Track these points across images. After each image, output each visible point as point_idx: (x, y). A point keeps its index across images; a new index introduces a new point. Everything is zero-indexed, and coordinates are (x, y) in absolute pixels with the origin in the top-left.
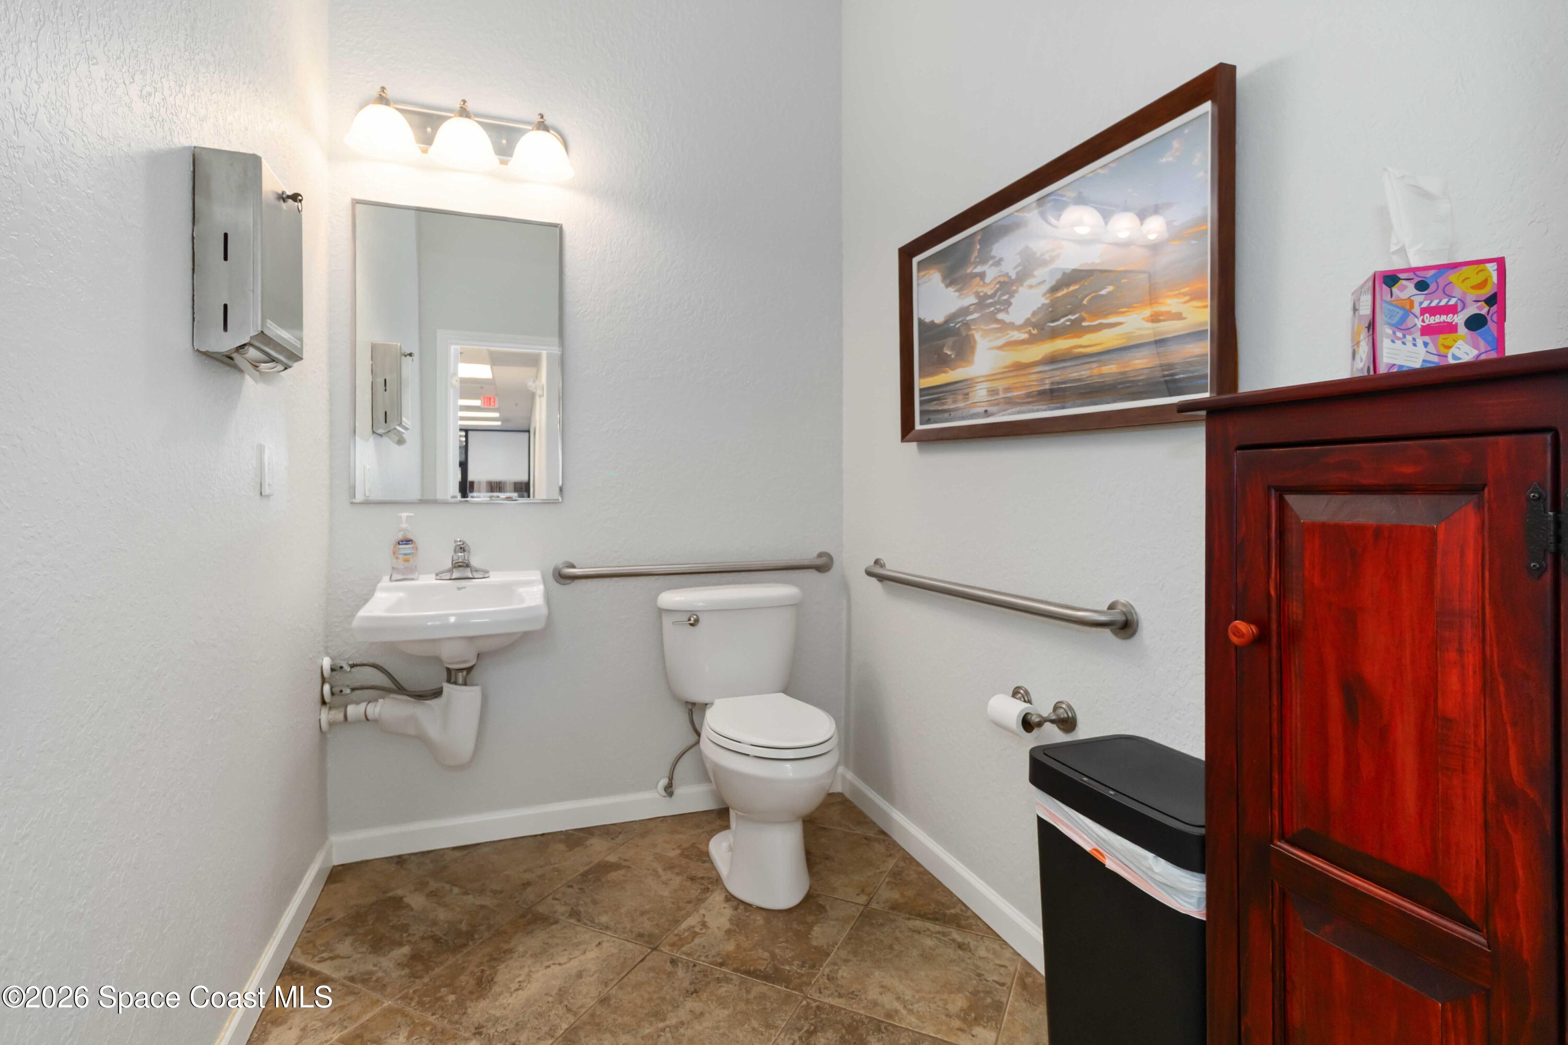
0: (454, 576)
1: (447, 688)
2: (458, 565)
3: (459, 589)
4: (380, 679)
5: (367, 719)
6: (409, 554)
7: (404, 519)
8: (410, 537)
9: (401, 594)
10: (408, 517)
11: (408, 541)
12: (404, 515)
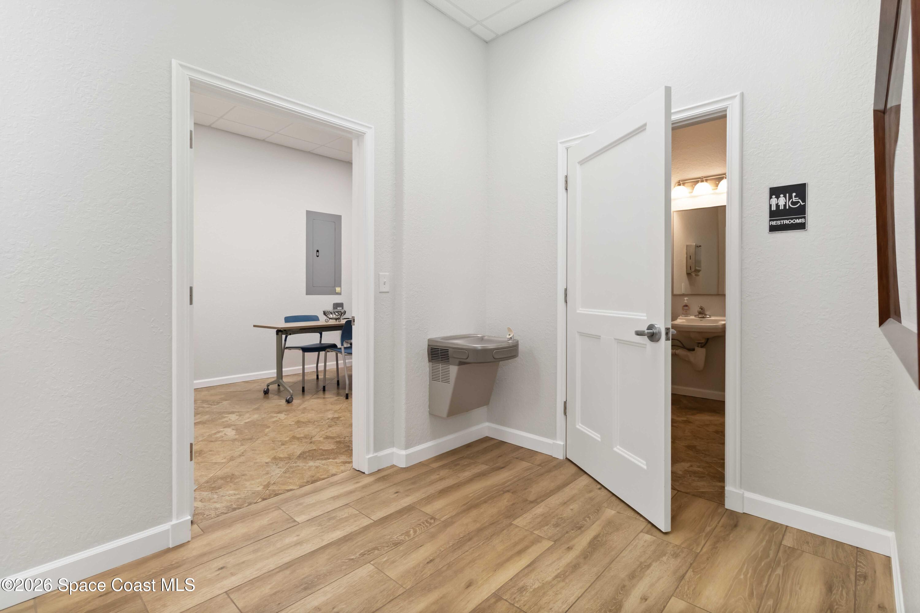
0: (700, 316)
1: (696, 348)
2: (700, 313)
3: (701, 320)
4: (680, 344)
5: (675, 354)
6: (687, 309)
7: (686, 299)
8: (688, 305)
9: (684, 321)
10: (687, 299)
11: (686, 306)
12: (686, 298)
